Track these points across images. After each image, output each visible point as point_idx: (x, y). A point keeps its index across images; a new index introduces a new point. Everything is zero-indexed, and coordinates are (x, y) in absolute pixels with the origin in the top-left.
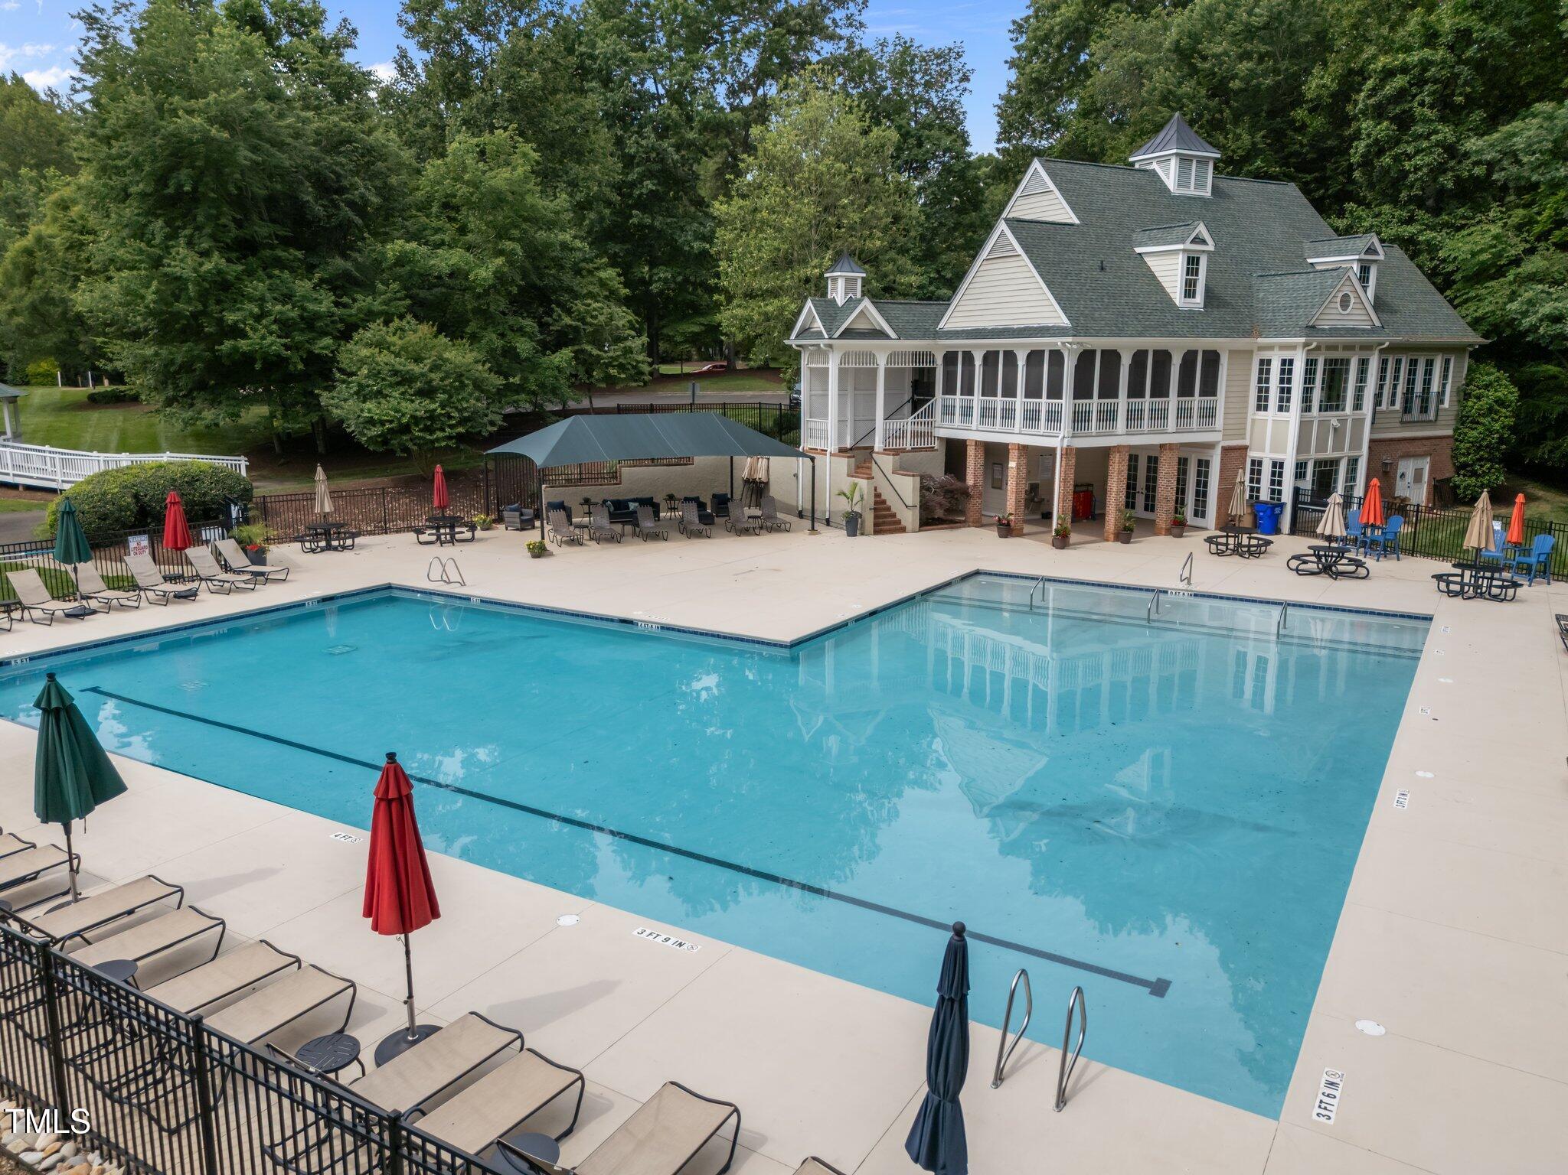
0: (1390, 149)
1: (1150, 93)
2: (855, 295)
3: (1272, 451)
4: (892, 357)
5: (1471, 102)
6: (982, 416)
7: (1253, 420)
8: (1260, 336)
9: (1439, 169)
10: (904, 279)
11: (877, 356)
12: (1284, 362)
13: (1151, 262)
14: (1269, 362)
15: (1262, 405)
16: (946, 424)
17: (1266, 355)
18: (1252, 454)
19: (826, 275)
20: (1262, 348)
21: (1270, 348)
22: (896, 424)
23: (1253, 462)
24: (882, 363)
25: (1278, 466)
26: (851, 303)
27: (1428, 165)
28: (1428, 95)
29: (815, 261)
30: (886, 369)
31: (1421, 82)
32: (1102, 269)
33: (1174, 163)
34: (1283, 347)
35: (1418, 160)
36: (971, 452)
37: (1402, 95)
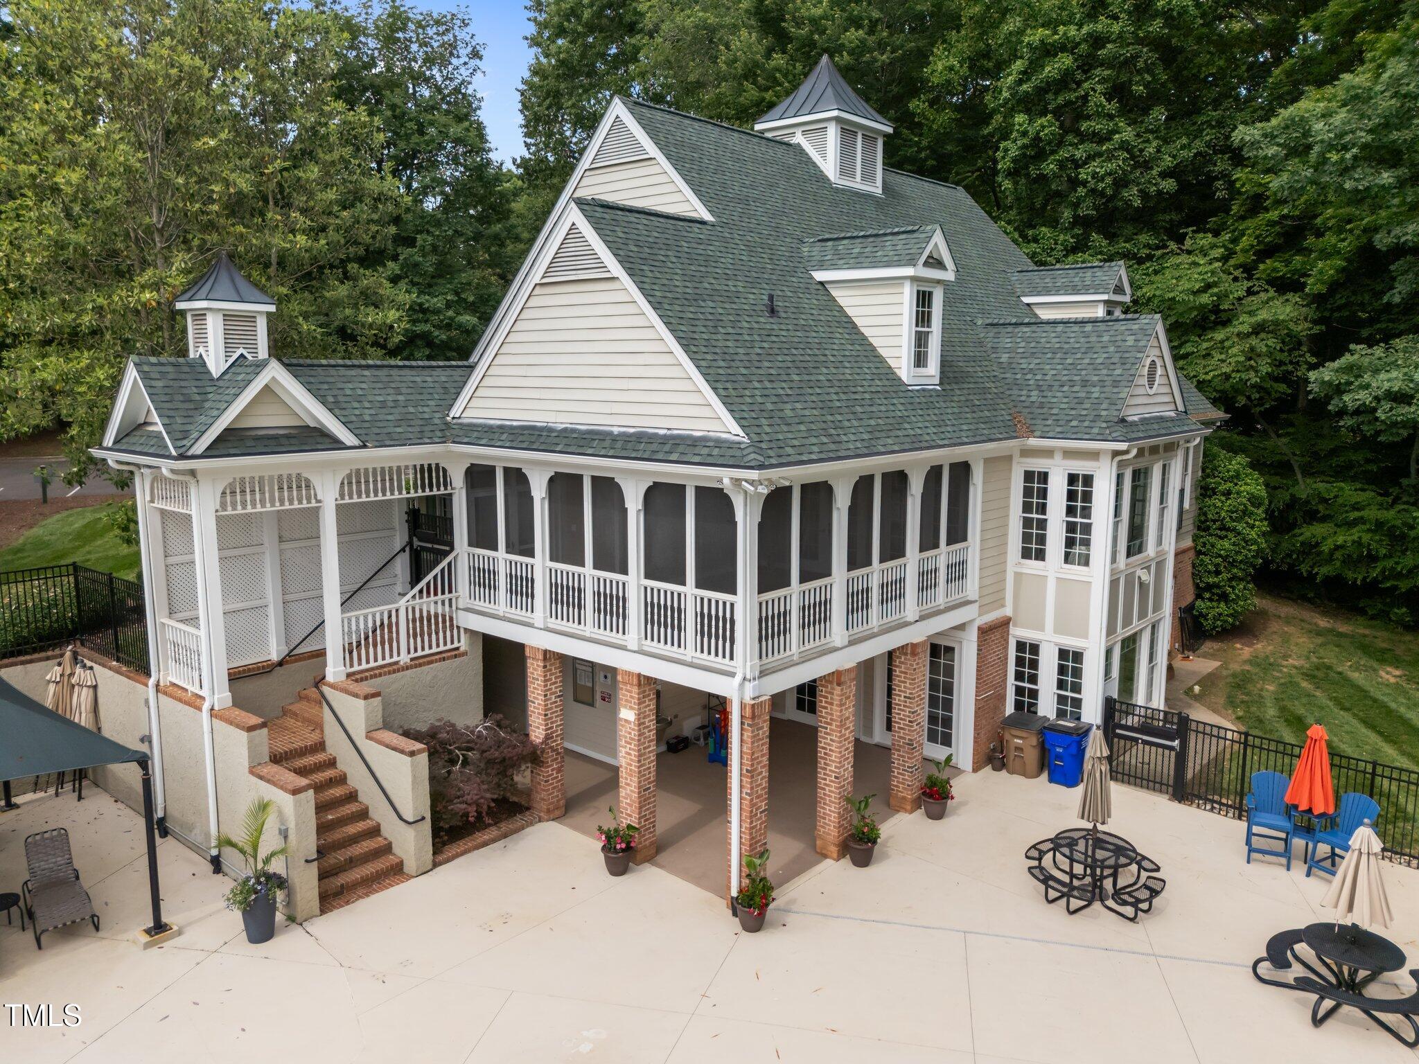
0: (1053, 152)
1: (731, 63)
2: (254, 349)
3: (1057, 631)
4: (354, 480)
5: (1154, 97)
6: (554, 600)
7: (1018, 576)
8: (1031, 432)
9: (1121, 183)
10: (371, 316)
11: (316, 481)
12: (1072, 479)
13: (843, 298)
14: (1044, 477)
15: (1034, 548)
16: (480, 605)
17: (1037, 465)
18: (1018, 632)
19: (180, 306)
20: (1027, 453)
21: (1049, 453)
22: (368, 615)
23: (1021, 646)
24: (328, 495)
25: (1070, 661)
26: (242, 369)
27: (1110, 174)
28: (1099, 82)
29: (148, 275)
30: (339, 508)
31: (1087, 65)
32: (773, 311)
33: (832, 132)
34: (1069, 454)
35: (1095, 166)
36: (535, 671)
37: (1065, 81)
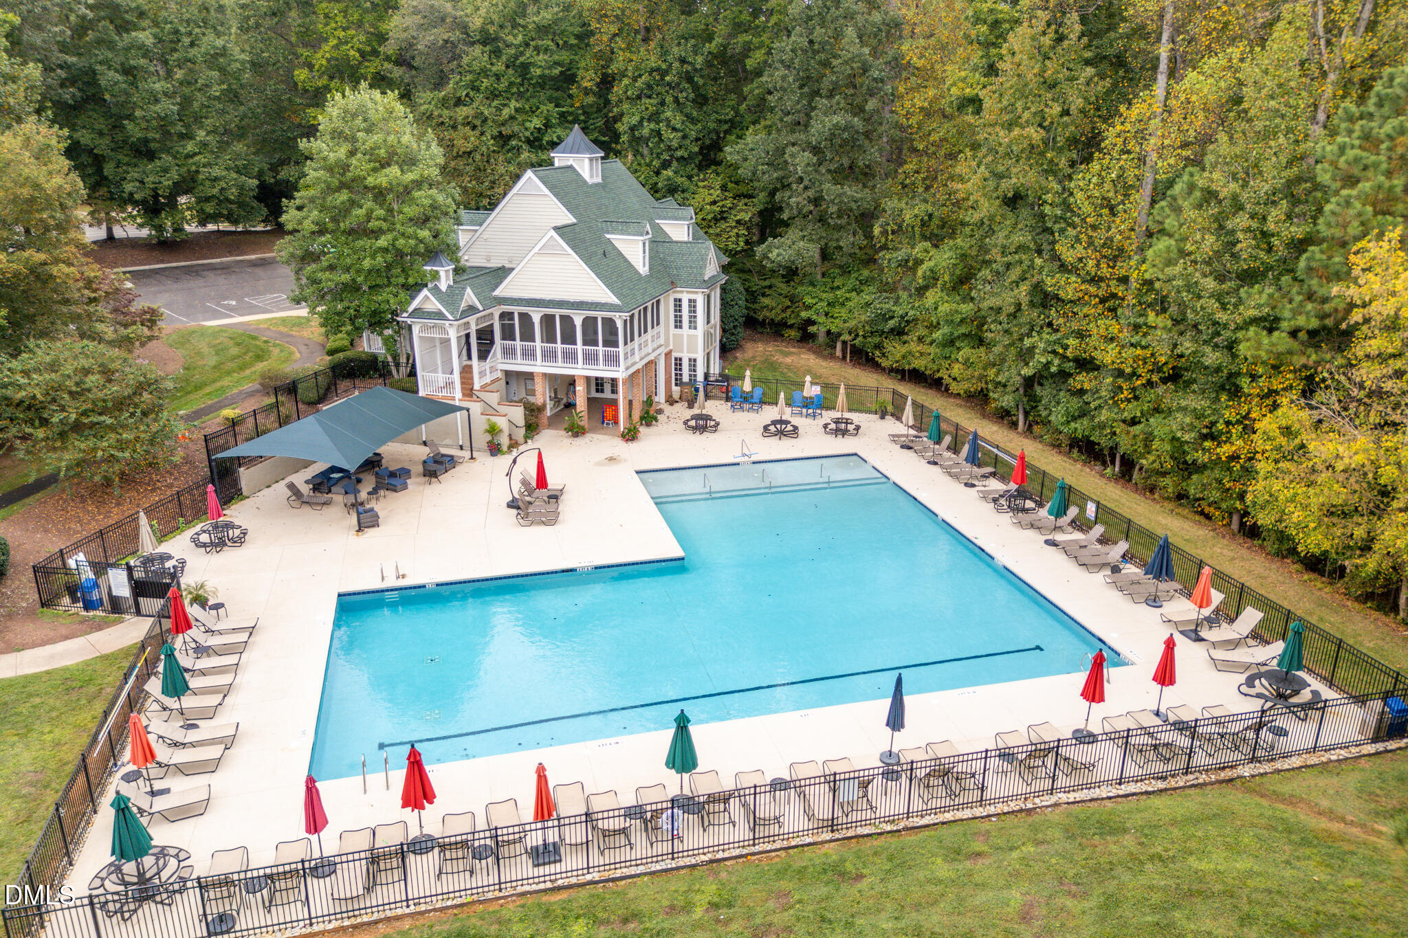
3: (687, 352)
7: (674, 334)
8: (676, 285)
12: (690, 301)
13: (617, 244)
14: (681, 300)
15: (678, 324)
16: (509, 361)
17: (678, 296)
18: (674, 355)
20: (675, 292)
21: (682, 292)
23: (676, 359)
25: (693, 362)
32: (605, 255)
33: (587, 162)
34: (689, 293)
